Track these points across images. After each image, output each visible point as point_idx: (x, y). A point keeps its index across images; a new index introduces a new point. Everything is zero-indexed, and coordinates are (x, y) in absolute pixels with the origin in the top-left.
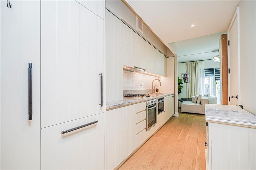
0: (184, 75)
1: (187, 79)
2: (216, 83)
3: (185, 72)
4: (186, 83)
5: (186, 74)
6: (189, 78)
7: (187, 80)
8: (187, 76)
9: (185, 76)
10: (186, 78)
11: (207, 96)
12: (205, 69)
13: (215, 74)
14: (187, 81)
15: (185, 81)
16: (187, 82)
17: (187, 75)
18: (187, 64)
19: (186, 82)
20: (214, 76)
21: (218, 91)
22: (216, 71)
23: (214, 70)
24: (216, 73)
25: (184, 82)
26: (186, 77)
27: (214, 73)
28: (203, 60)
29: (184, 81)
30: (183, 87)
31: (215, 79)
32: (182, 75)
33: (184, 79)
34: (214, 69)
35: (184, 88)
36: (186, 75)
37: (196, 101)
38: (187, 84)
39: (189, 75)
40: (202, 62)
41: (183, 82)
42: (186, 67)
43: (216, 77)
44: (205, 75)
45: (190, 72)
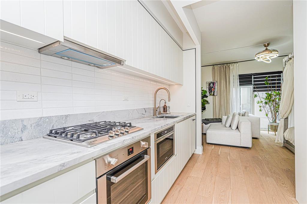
0: (210, 84)
1: (213, 90)
2: (256, 96)
4: (212, 96)
5: (212, 83)
6: (217, 89)
7: (214, 92)
8: (213, 85)
9: (211, 86)
10: (212, 89)
11: (244, 116)
12: (239, 75)
13: (253, 83)
14: (214, 93)
15: (211, 94)
16: (214, 95)
17: (213, 83)
18: (214, 68)
19: (213, 94)
20: (252, 86)
21: (259, 107)
22: (254, 78)
23: (252, 77)
24: (254, 81)
25: (210, 94)
26: (212, 87)
27: (253, 81)
28: (237, 62)
29: (210, 93)
30: (208, 103)
31: (254, 90)
32: (207, 85)
33: (209, 90)
34: (252, 75)
36: (212, 84)
38: (214, 96)
39: (216, 84)
40: (235, 65)
41: (208, 94)
42: (213, 72)
43: (254, 86)
44: (240, 84)
45: (217, 79)
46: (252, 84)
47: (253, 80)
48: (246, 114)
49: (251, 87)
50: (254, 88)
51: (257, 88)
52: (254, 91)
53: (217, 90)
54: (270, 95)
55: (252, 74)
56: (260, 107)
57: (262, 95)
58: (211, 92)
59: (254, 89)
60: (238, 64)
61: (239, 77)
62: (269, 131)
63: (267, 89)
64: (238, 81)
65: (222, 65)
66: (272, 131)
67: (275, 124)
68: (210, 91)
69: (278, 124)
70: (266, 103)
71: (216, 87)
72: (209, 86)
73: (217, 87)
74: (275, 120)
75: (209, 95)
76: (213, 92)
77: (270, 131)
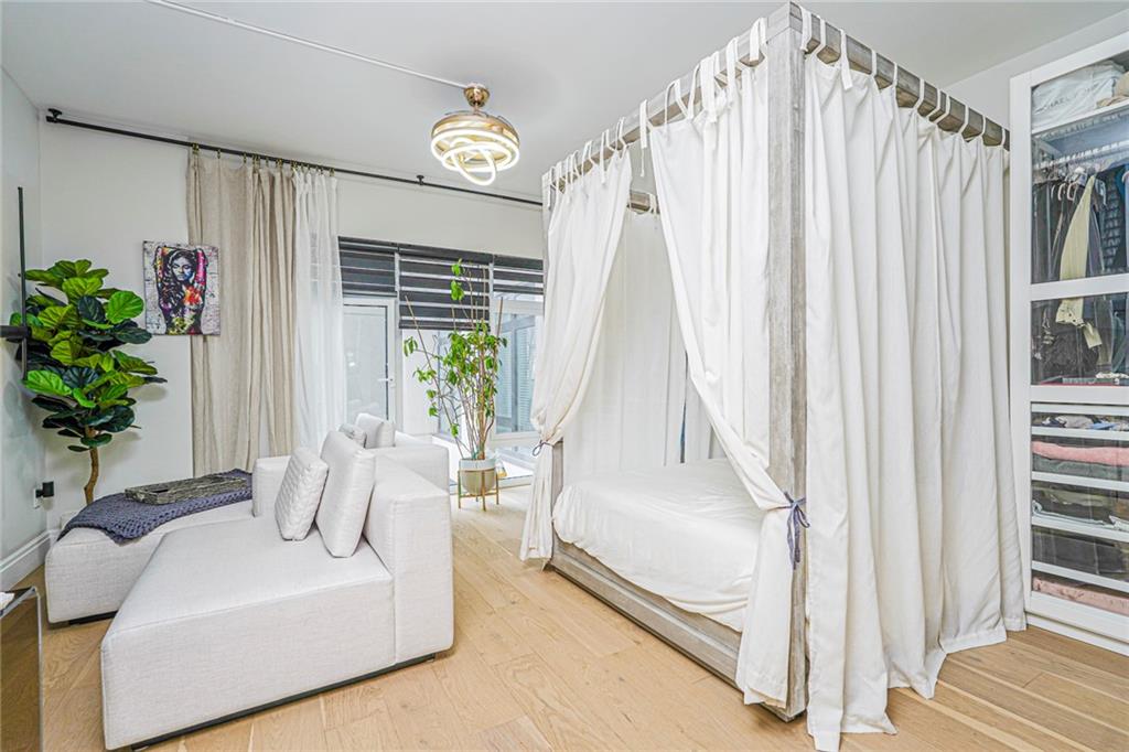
0: (166, 260)
1: (192, 299)
2: (411, 344)
3: (179, 238)
4: (188, 338)
5: (188, 255)
6: (216, 293)
7: (198, 313)
8: (194, 268)
9: (177, 271)
10: (188, 292)
12: (340, 239)
13: (398, 287)
14: (197, 318)
15: (176, 320)
16: (195, 330)
17: (195, 259)
18: (198, 166)
19: (188, 322)
20: (392, 300)
21: (427, 396)
22: (403, 266)
23: (393, 259)
24: (405, 280)
25: (170, 325)
26: (188, 285)
27: (397, 280)
28: (332, 170)
29: (166, 313)
30: (150, 376)
31: (402, 321)
32: (149, 261)
33: (164, 296)
34: (393, 253)
35: (162, 380)
36: (182, 261)
37: (310, 521)
38: (200, 339)
39: (213, 267)
40: (321, 179)
41: (150, 317)
42: (188, 185)
43: (404, 303)
44: (344, 286)
45: (221, 236)
46: (393, 290)
47: (397, 273)
48: (385, 438)
49: (392, 304)
50: (404, 310)
51: (418, 311)
52: (403, 325)
53: (217, 298)
54: (464, 343)
55: (393, 244)
56: (432, 394)
57: (434, 343)
58: (175, 310)
59: (401, 315)
60: (334, 180)
61: (341, 247)
62: (460, 497)
63: (452, 320)
64: (334, 270)
65: (249, 160)
66: (471, 495)
67: (481, 466)
68: (166, 302)
69: (493, 461)
70: (453, 378)
71: (212, 283)
72: (165, 270)
73: (216, 281)
74: (482, 447)
75: (163, 326)
76: (188, 315)
77: (465, 496)
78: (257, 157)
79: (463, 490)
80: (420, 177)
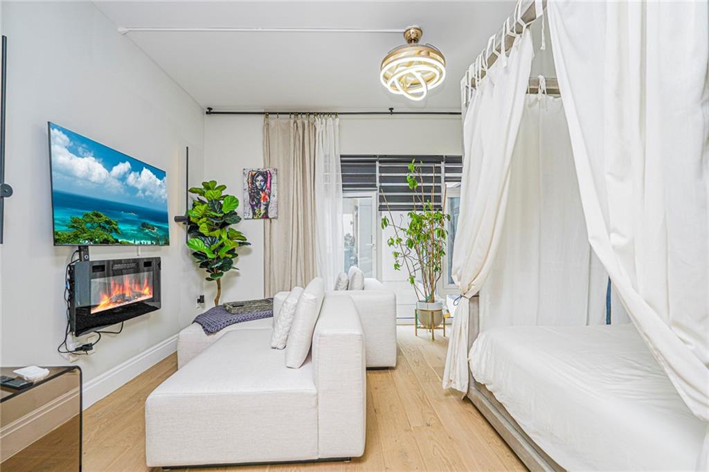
0: (253, 178)
1: (265, 199)
2: (385, 222)
3: (259, 165)
4: (262, 220)
5: (262, 174)
6: (276, 194)
7: (267, 206)
8: (266, 182)
9: (258, 184)
10: (262, 195)
12: (342, 156)
13: (378, 184)
14: (266, 209)
15: (257, 211)
16: (266, 216)
17: (266, 176)
18: (268, 124)
19: (263, 212)
20: (375, 193)
21: (393, 256)
22: (382, 170)
23: (375, 165)
24: (382, 179)
25: (254, 214)
26: (263, 191)
27: (378, 179)
28: (336, 114)
29: (252, 207)
31: (381, 206)
33: (252, 198)
34: (375, 162)
35: (249, 244)
36: (260, 178)
38: (268, 221)
40: (330, 119)
42: (264, 134)
43: (381, 194)
44: (344, 186)
45: (278, 162)
46: (374, 186)
47: (378, 174)
48: (356, 283)
49: (373, 196)
50: (381, 199)
51: (389, 199)
52: (381, 208)
53: (276, 198)
54: (419, 219)
55: (375, 156)
56: (396, 255)
57: (402, 219)
58: (257, 205)
59: (380, 201)
60: (337, 120)
61: (342, 161)
62: (417, 328)
63: (412, 204)
64: (337, 176)
65: (293, 116)
66: (425, 328)
67: (431, 307)
68: (253, 201)
69: (441, 304)
70: (411, 244)
71: (274, 188)
72: (253, 183)
73: (276, 188)
74: (432, 295)
75: (251, 214)
76: (263, 207)
77: (420, 327)
78: (297, 114)
79: (419, 322)
80: (391, 109)
